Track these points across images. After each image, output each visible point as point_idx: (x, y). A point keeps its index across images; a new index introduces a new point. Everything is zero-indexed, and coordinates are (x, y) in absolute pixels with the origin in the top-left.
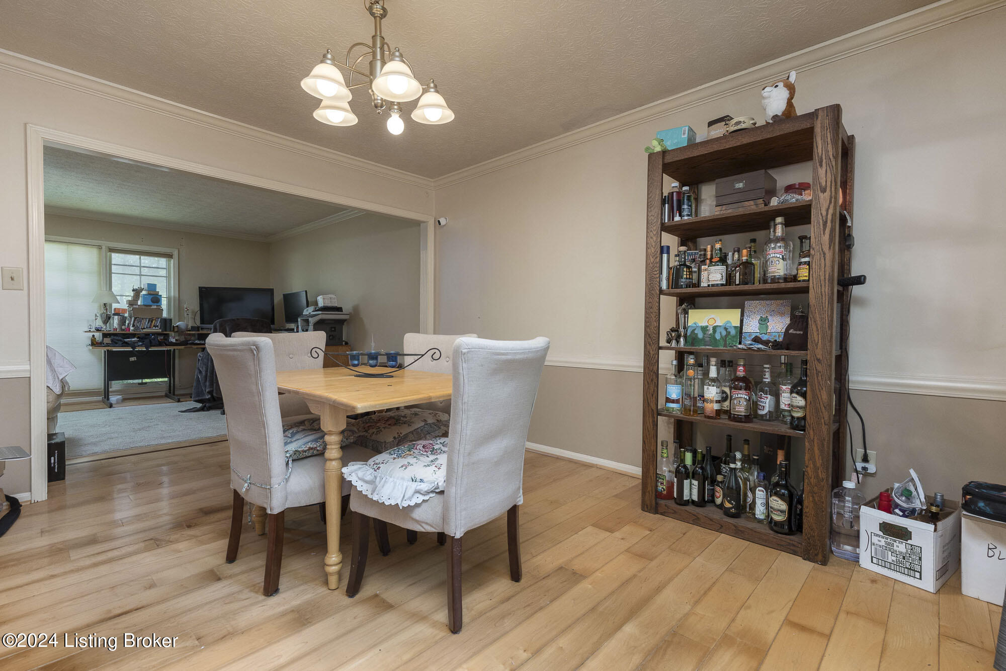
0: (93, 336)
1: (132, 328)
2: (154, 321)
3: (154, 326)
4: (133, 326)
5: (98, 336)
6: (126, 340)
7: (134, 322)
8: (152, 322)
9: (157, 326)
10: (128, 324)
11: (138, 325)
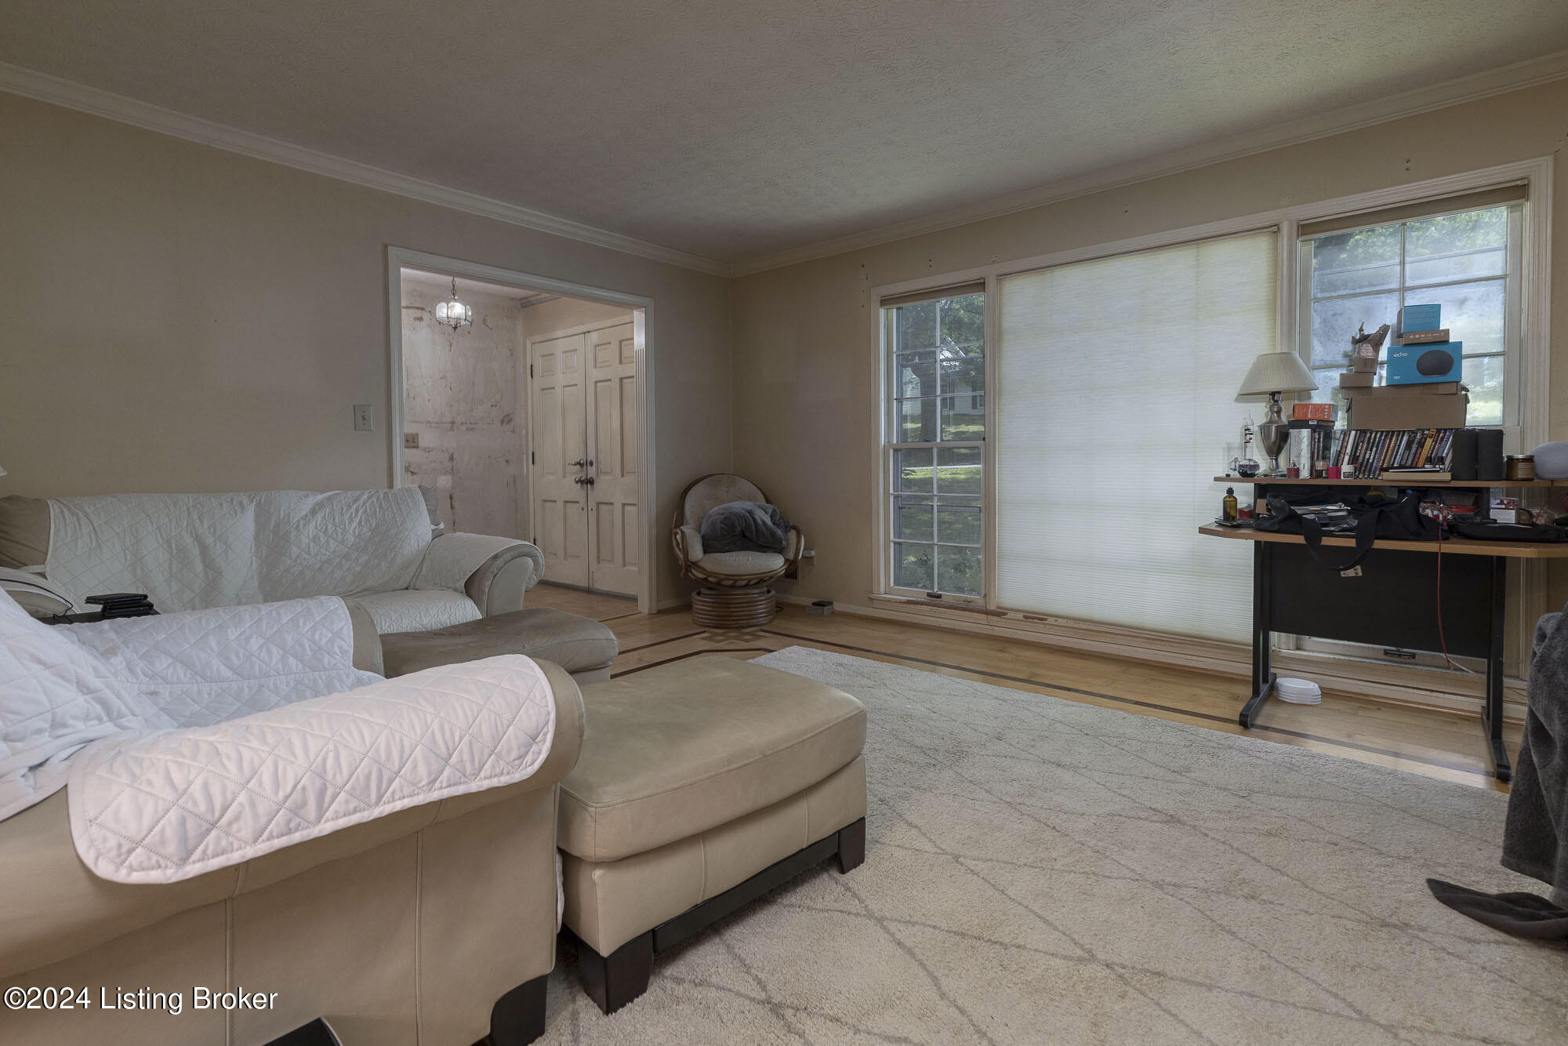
0: (1230, 491)
1: (1346, 468)
2: (1429, 442)
3: (1429, 460)
4: (1354, 460)
5: (1245, 494)
6: (1299, 510)
7: (1355, 447)
8: (1421, 445)
9: (1442, 460)
10: (1339, 453)
11: (1370, 456)
